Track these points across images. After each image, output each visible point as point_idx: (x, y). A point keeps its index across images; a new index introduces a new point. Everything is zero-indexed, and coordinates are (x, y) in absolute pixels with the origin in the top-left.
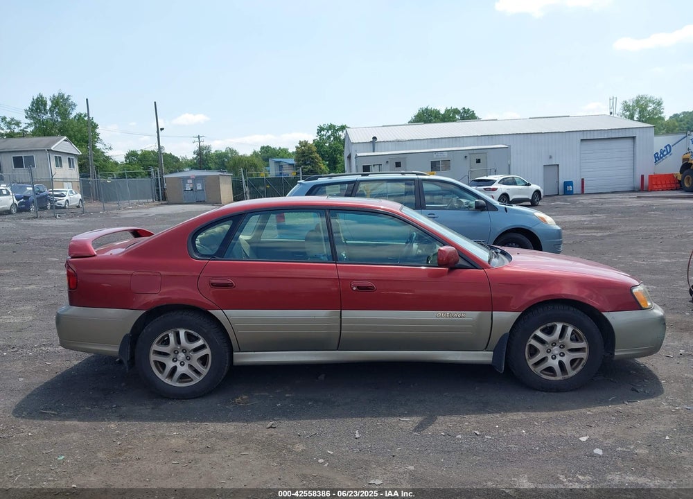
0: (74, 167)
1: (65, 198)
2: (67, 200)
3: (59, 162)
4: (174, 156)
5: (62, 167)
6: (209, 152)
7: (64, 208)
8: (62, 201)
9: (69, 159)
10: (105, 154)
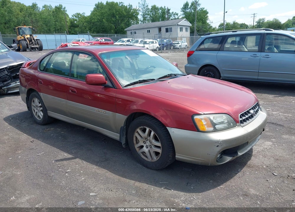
0: (188, 31)
1: (179, 45)
2: (180, 45)
3: (181, 30)
4: (246, 24)
5: (182, 31)
6: (264, 21)
7: (179, 49)
8: (178, 46)
9: (186, 28)
10: (210, 25)
